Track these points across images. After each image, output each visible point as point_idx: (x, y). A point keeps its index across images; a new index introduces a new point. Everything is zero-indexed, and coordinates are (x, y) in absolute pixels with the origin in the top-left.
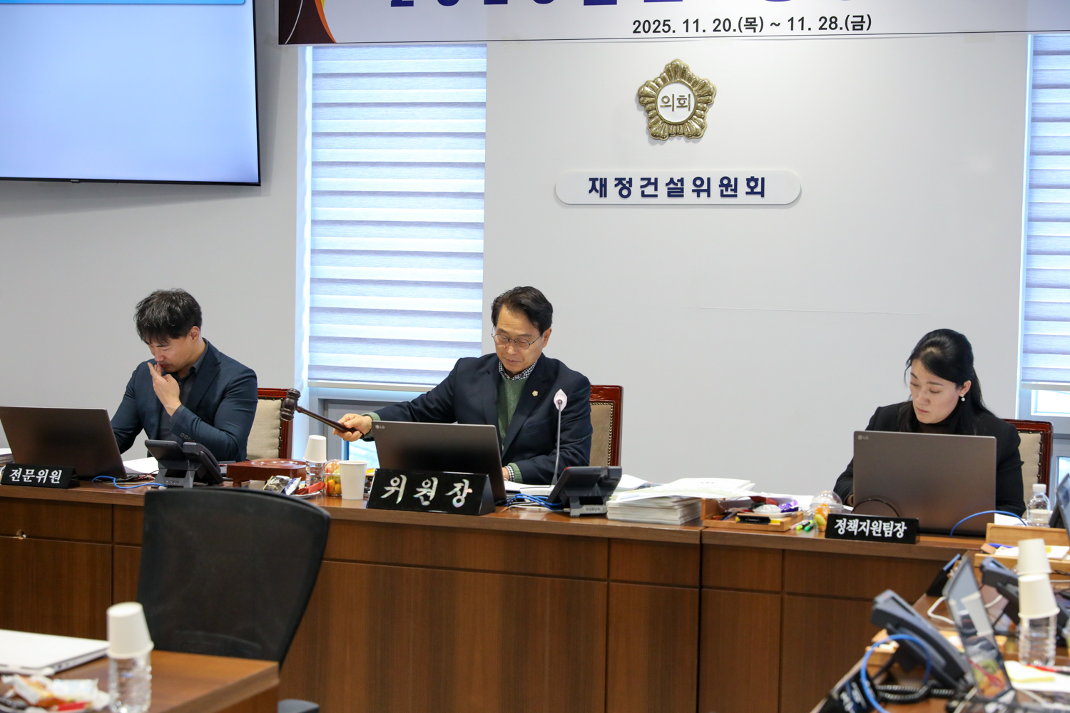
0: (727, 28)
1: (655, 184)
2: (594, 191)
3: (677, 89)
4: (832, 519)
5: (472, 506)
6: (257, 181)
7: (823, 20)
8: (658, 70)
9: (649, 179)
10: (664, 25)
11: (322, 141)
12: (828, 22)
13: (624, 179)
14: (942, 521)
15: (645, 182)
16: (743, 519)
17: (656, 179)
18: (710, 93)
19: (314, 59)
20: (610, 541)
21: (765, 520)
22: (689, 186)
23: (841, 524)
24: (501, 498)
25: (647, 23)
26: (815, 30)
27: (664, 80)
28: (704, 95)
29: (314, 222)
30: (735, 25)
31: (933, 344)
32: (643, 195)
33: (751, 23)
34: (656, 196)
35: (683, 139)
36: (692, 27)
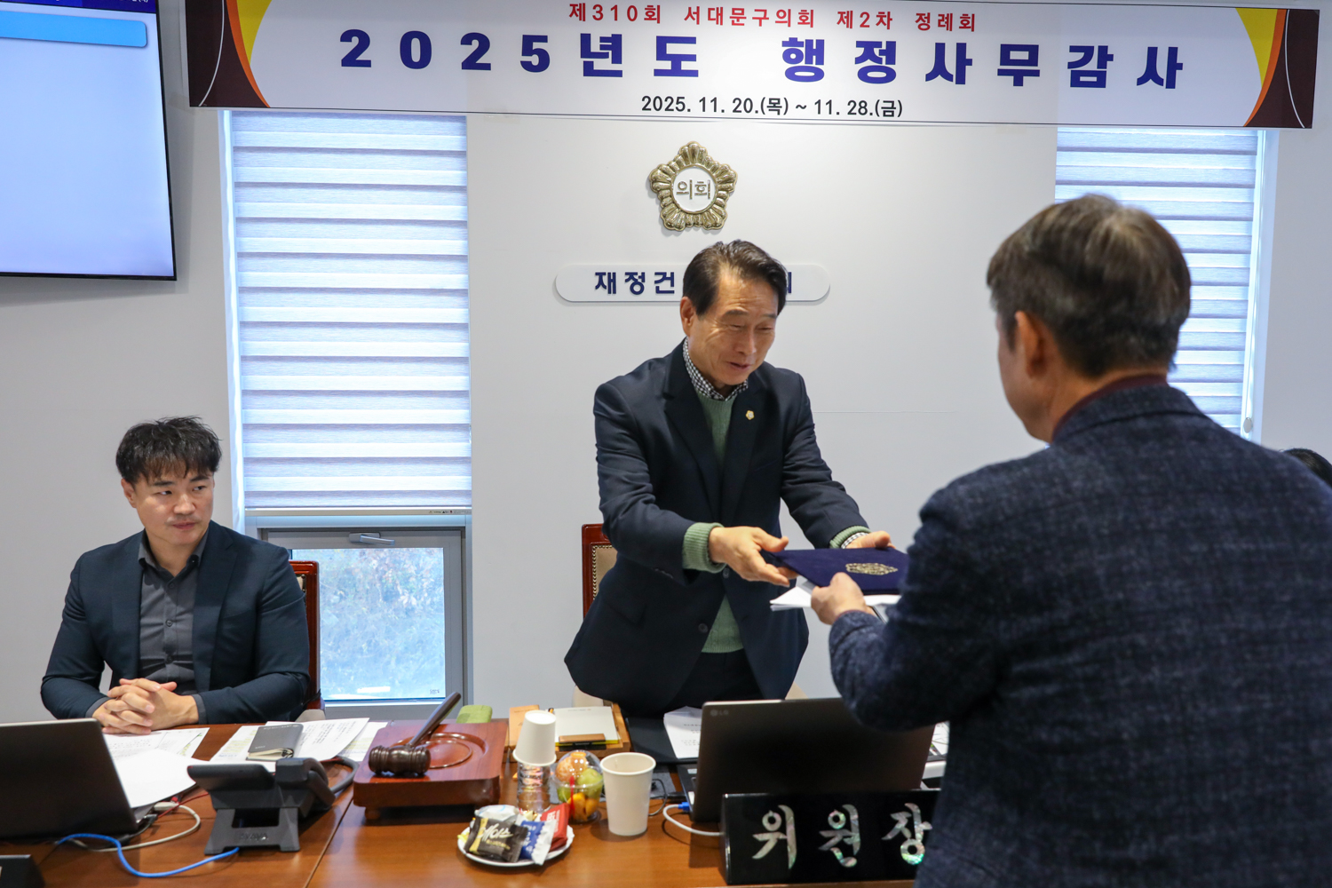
0: (748, 109)
1: (672, 279)
2: (601, 287)
3: (694, 175)
6: (172, 275)
7: (852, 104)
8: (672, 153)
9: (664, 274)
10: (678, 103)
11: (247, 227)
12: (858, 107)
13: (636, 274)
15: (660, 277)
17: (672, 274)
18: (730, 180)
19: (234, 128)
25: (658, 100)
26: (844, 115)
27: (679, 163)
28: (725, 181)
29: (244, 325)
30: (757, 106)
32: (658, 291)
33: (774, 104)
34: (673, 292)
35: (700, 230)
36: (710, 106)
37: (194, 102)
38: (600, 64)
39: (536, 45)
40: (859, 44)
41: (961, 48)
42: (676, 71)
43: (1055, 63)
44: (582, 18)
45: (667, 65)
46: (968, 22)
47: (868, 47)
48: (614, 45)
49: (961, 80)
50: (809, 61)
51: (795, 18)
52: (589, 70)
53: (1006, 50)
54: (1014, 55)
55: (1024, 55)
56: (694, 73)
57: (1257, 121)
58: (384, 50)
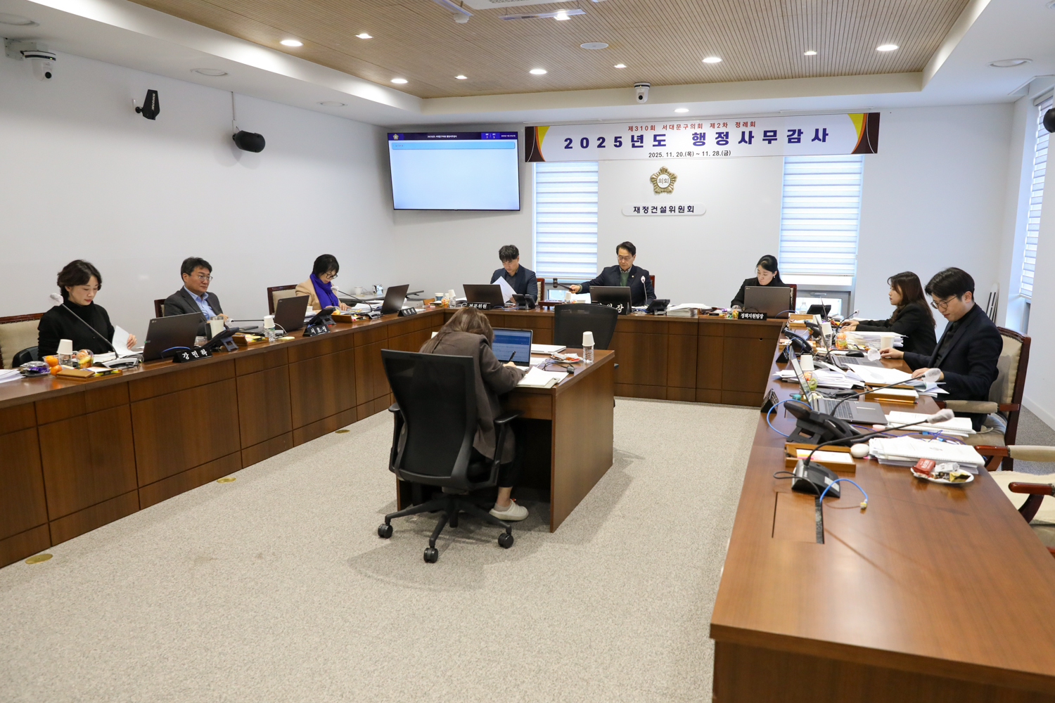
0: (681, 155)
1: (656, 209)
2: (635, 211)
3: (664, 176)
4: (740, 313)
5: (624, 312)
6: (519, 209)
7: (714, 152)
8: (658, 170)
9: (654, 207)
10: (660, 154)
11: (539, 195)
12: (716, 153)
13: (646, 207)
14: (772, 314)
16: (710, 314)
17: (657, 207)
18: (675, 178)
19: (537, 167)
20: (669, 322)
21: (718, 314)
22: (668, 209)
23: (743, 315)
24: (631, 311)
25: (654, 154)
26: (712, 156)
27: (659, 173)
28: (673, 178)
29: (537, 223)
30: (684, 154)
31: (765, 260)
32: (652, 212)
33: (689, 153)
34: (657, 213)
35: (666, 193)
36: (669, 155)
37: (526, 161)
38: (637, 144)
39: (618, 139)
40: (717, 133)
41: (750, 133)
42: (659, 145)
43: (783, 136)
44: (632, 130)
45: (657, 143)
46: (753, 124)
47: (720, 134)
48: (641, 138)
49: (750, 143)
50: (701, 139)
51: (696, 126)
52: (633, 146)
53: (765, 132)
54: (768, 134)
55: (772, 134)
56: (665, 145)
57: (855, 152)
58: (576, 144)
